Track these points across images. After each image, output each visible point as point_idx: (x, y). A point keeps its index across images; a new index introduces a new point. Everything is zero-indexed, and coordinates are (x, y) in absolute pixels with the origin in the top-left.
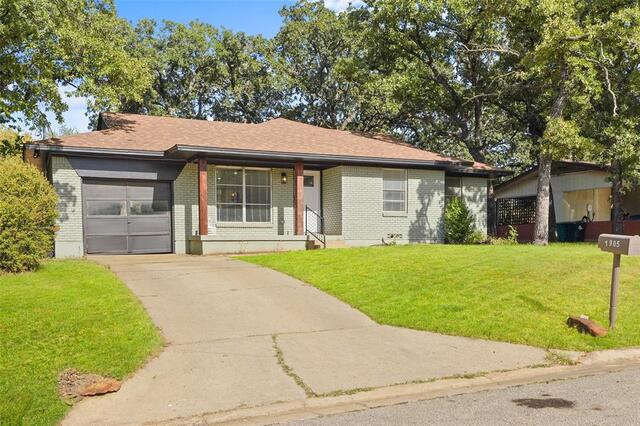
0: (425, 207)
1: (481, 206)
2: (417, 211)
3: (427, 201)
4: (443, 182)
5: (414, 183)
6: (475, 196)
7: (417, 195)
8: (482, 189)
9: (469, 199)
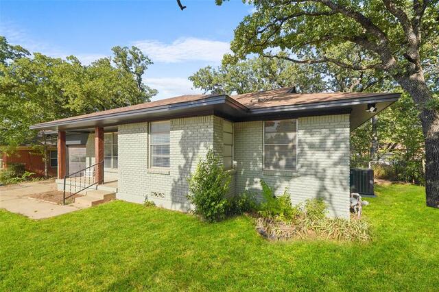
0: (188, 163)
1: (336, 156)
2: (180, 167)
3: (190, 155)
4: (211, 130)
5: (176, 136)
6: (323, 142)
7: (179, 149)
8: (339, 131)
9: (312, 146)
